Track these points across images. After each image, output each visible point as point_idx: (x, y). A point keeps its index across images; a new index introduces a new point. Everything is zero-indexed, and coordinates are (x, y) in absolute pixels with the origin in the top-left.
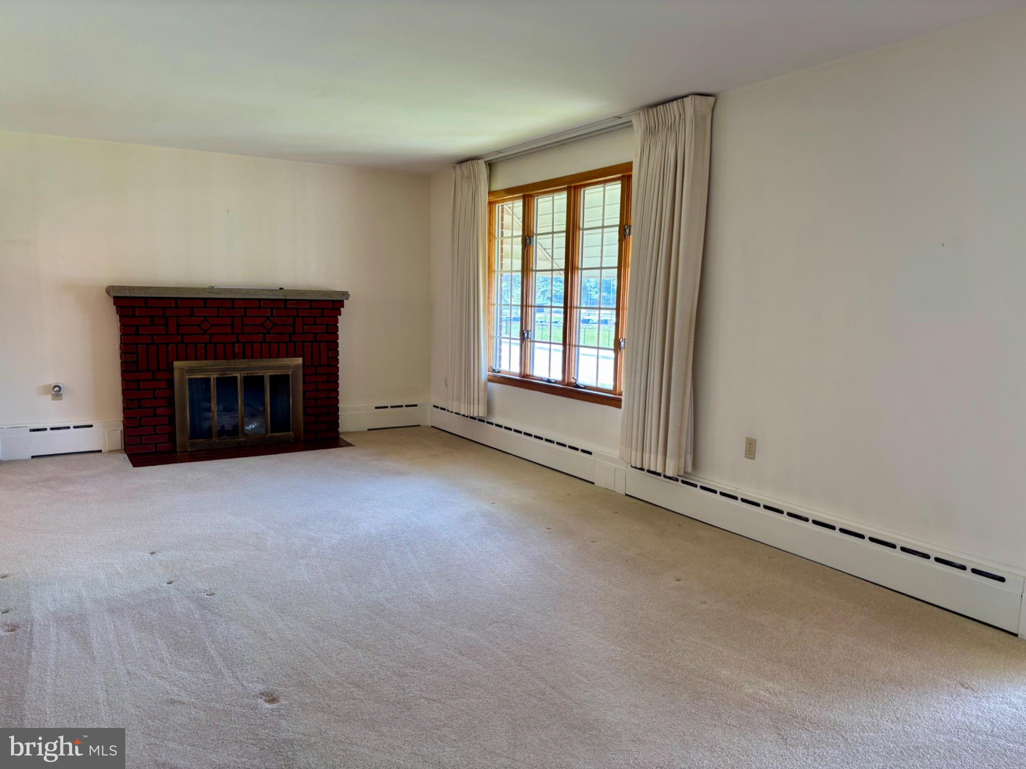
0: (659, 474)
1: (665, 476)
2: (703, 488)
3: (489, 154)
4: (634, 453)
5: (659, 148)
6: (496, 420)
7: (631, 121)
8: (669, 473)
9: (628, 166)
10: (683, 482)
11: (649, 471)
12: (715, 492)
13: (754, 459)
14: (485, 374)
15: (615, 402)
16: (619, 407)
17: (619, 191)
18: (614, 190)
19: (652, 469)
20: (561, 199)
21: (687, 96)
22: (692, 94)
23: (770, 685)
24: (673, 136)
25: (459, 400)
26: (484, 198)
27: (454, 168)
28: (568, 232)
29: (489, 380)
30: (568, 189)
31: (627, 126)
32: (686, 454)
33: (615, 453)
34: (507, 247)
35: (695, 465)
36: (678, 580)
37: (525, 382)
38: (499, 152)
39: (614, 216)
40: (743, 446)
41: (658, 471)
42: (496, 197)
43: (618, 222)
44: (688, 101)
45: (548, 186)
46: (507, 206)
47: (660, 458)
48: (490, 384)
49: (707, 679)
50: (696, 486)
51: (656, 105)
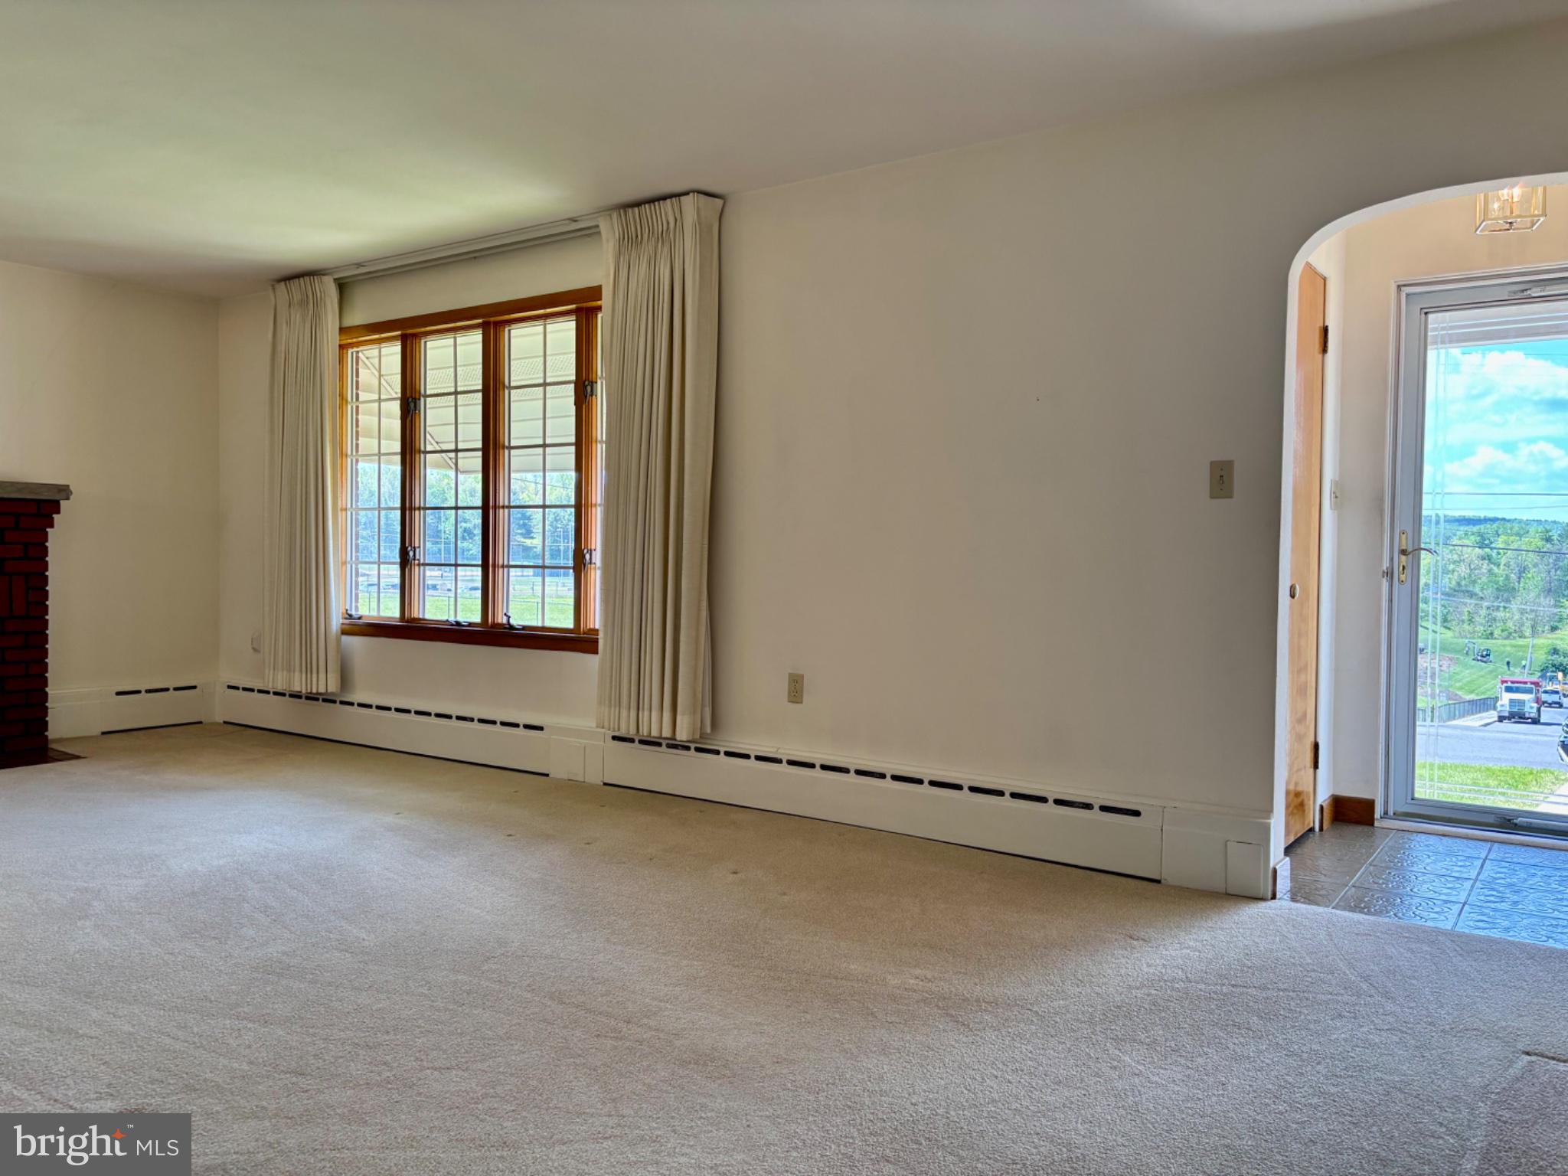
0: (658, 745)
1: (672, 745)
2: (728, 754)
3: (338, 268)
4: (624, 713)
5: (644, 265)
6: (358, 697)
7: (597, 226)
8: (682, 735)
9: (595, 292)
10: (698, 750)
11: (642, 742)
12: (747, 757)
13: (802, 703)
14: (336, 621)
15: (579, 641)
16: (596, 652)
17: (573, 334)
18: (564, 332)
20: (471, 343)
21: (686, 193)
22: (699, 192)
23: (918, 972)
24: (666, 249)
25: (290, 669)
26: (331, 337)
27: (273, 286)
28: (485, 391)
29: (344, 632)
30: (485, 327)
31: (590, 233)
32: (703, 706)
33: (589, 723)
34: (367, 420)
35: (714, 724)
36: (735, 873)
37: (411, 629)
38: (359, 265)
39: (566, 367)
40: (784, 686)
41: (663, 739)
42: (352, 335)
43: (573, 378)
44: (688, 201)
45: (450, 320)
46: (369, 353)
47: (667, 715)
48: (344, 638)
49: (836, 978)
50: (717, 752)
51: (638, 204)
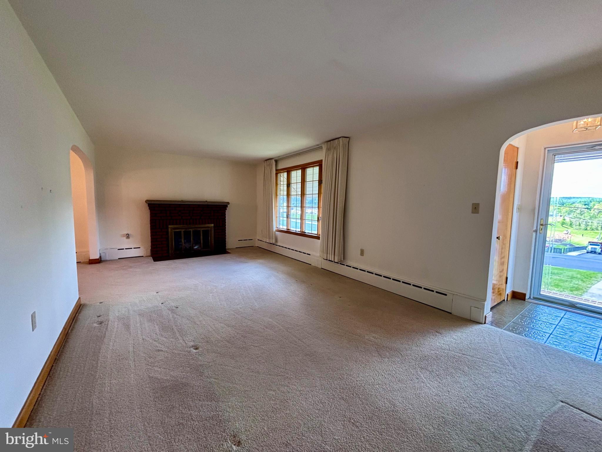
0: (332, 261)
1: (334, 262)
2: (347, 266)
3: (275, 158)
4: (324, 254)
5: (331, 154)
6: (278, 244)
7: (322, 146)
8: (336, 261)
9: (322, 160)
10: (340, 264)
11: (329, 260)
12: (351, 267)
13: (363, 256)
14: (275, 229)
15: (318, 238)
16: (319, 239)
17: (318, 170)
18: (317, 169)
19: (330, 260)
20: (299, 172)
21: (340, 138)
22: (343, 137)
23: (374, 335)
24: (336, 151)
25: (266, 238)
26: (274, 172)
27: (264, 162)
28: (301, 182)
29: (276, 231)
30: (301, 169)
31: (321, 148)
32: (341, 254)
33: (318, 255)
34: (282, 188)
35: (344, 259)
36: (340, 297)
37: (288, 232)
38: (279, 157)
39: (317, 177)
40: (359, 252)
41: (332, 260)
42: (278, 172)
43: (318, 179)
44: (340, 139)
45: (295, 168)
46: (282, 174)
47: (333, 256)
48: (276, 232)
49: (353, 334)
50: (344, 265)
51: (330, 141)
